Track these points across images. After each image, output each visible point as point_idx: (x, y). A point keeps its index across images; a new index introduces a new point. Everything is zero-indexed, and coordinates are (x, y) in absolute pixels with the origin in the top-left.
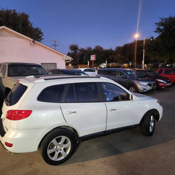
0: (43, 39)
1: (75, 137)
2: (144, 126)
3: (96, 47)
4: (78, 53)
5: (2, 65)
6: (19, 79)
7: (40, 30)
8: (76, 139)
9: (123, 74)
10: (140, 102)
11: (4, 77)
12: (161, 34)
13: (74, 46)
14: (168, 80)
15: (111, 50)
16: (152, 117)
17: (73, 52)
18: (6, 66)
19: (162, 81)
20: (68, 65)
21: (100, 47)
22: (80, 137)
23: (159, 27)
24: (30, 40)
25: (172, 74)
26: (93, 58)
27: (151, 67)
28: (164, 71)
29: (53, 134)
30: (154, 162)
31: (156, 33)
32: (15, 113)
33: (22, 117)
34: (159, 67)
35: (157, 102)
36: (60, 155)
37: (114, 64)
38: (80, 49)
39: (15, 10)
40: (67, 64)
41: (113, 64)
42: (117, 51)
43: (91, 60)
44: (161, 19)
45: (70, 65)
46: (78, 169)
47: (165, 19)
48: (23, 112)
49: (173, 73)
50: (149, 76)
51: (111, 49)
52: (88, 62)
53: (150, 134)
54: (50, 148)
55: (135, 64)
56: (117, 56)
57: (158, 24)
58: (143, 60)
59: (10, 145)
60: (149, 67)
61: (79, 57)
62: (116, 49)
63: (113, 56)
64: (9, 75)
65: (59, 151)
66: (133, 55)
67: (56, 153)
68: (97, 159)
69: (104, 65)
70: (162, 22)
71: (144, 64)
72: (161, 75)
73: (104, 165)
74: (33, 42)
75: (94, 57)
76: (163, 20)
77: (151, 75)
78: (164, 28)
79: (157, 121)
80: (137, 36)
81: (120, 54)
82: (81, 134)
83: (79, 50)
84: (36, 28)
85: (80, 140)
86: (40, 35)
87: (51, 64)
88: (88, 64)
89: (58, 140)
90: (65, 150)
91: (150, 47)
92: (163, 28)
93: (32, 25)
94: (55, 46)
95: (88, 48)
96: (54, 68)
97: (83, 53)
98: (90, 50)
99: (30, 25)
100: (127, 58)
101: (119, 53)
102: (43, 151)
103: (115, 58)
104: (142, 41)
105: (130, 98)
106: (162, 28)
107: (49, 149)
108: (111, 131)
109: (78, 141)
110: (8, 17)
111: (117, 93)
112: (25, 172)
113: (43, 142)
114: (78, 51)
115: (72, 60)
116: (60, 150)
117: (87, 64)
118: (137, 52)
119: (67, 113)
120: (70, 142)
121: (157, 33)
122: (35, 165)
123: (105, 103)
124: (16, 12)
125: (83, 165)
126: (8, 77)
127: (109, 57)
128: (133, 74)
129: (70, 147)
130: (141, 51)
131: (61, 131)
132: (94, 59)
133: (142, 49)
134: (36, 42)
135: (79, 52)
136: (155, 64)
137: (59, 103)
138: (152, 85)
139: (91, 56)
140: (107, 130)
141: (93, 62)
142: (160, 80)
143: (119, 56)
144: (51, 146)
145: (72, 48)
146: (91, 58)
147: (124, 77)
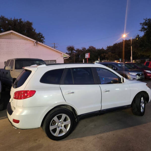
0: (44, 42)
2: (136, 106)
3: (89, 47)
4: (74, 53)
5: (10, 60)
7: (42, 34)
8: (75, 118)
9: (114, 67)
10: (130, 85)
11: (12, 70)
13: (71, 47)
16: (142, 98)
17: (70, 52)
18: (13, 60)
19: (149, 72)
21: (93, 47)
23: (144, 27)
24: (34, 42)
26: (87, 56)
29: (54, 112)
30: (146, 137)
32: (21, 93)
33: (27, 96)
35: (146, 85)
36: (61, 131)
37: (106, 61)
38: (76, 49)
39: (21, 19)
41: (105, 61)
43: (86, 58)
44: (144, 19)
46: (77, 143)
47: (148, 20)
50: (137, 68)
51: (103, 49)
52: (84, 60)
53: (142, 114)
54: (52, 125)
55: (124, 60)
56: (108, 54)
57: (142, 24)
58: (131, 56)
59: (17, 122)
61: (75, 56)
62: (107, 49)
63: (105, 54)
64: (16, 68)
66: (122, 52)
67: (58, 129)
70: (145, 22)
71: (133, 60)
73: (100, 139)
74: (36, 43)
75: (88, 55)
76: (146, 21)
77: (139, 67)
78: (148, 27)
79: (147, 103)
80: (124, 36)
82: (79, 113)
83: (75, 51)
84: (38, 33)
85: (79, 118)
86: (42, 39)
89: (59, 118)
90: (65, 127)
91: (137, 44)
93: (35, 31)
94: (55, 47)
95: (82, 48)
97: (79, 53)
98: (84, 50)
99: (33, 30)
100: (117, 56)
101: (110, 52)
102: (46, 127)
103: (107, 56)
104: (130, 40)
105: (122, 81)
106: (146, 27)
110: (15, 25)
111: (110, 78)
112: (30, 147)
113: (46, 119)
114: (74, 51)
115: (69, 57)
116: (61, 127)
117: (83, 62)
118: (125, 50)
119: (66, 93)
120: (69, 120)
121: (142, 31)
124: (22, 20)
125: (82, 140)
126: (15, 70)
128: (123, 67)
130: (129, 48)
132: (88, 57)
133: (130, 46)
134: (38, 42)
135: (76, 52)
136: (142, 59)
138: (141, 75)
139: (86, 54)
140: (102, 109)
141: (87, 59)
142: (147, 71)
143: (110, 54)
144: (53, 123)
145: (69, 49)
146: (86, 56)
147: (116, 69)
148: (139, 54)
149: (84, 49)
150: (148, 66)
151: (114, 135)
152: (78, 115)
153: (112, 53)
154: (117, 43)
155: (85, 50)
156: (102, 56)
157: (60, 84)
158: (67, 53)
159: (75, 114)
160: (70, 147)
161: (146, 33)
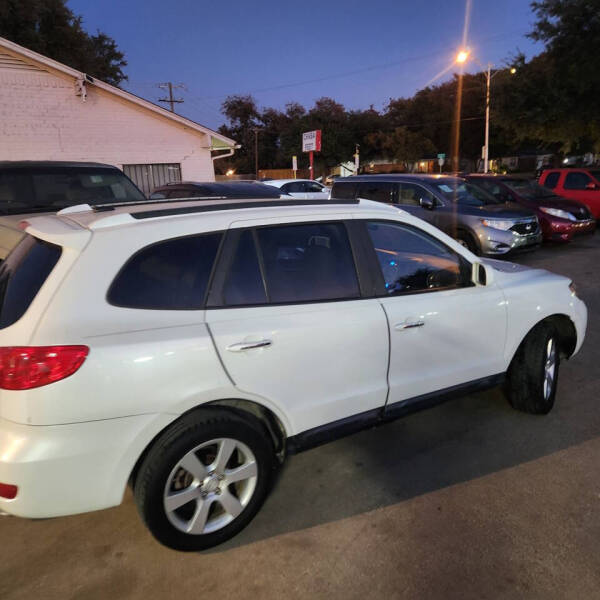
0: (125, 78)
1: (270, 436)
2: (524, 378)
3: (318, 104)
4: (255, 129)
6: (27, 220)
7: (113, 42)
8: (274, 446)
12: (552, 43)
13: (240, 103)
14: (582, 211)
15: (372, 114)
16: (550, 343)
17: (238, 123)
19: (559, 213)
20: (221, 174)
21: (332, 103)
22: (291, 438)
23: (546, 19)
24: (76, 78)
25: (592, 189)
26: (310, 142)
27: (512, 168)
28: (563, 179)
30: (572, 515)
31: (533, 40)
32: (19, 360)
33: (48, 374)
34: (538, 168)
36: (215, 510)
37: (385, 162)
38: (261, 113)
40: (219, 170)
41: (380, 163)
42: (392, 115)
43: (304, 150)
45: (230, 172)
46: (287, 558)
48: (53, 355)
49: (593, 186)
50: (515, 199)
51: (372, 111)
52: (295, 158)
53: (544, 407)
54: (173, 490)
55: (456, 159)
56: (393, 134)
57: (541, 6)
58: (484, 144)
59: (9, 491)
60: (502, 168)
61: (259, 141)
62: (388, 110)
63: (381, 134)
65: (213, 498)
66: (450, 127)
67: (200, 503)
68: (360, 516)
69: (348, 170)
71: (489, 159)
72: (554, 191)
73: (385, 536)
74: (84, 83)
75: (314, 141)
77: (520, 195)
78: (562, 20)
79: (567, 358)
80: (464, 58)
81: (405, 127)
82: (294, 424)
83: (259, 118)
84: (96, 35)
85: (291, 447)
86: (114, 62)
87: (160, 168)
88: (295, 168)
89: (206, 456)
90: (235, 490)
92: (558, 23)
93: (81, 25)
94: (172, 102)
95: (289, 107)
96: (172, 181)
97: (274, 128)
98: (297, 117)
99: (71, 23)
100: (429, 141)
101: (401, 125)
103: (389, 141)
104: (482, 77)
106: (554, 20)
107: (170, 495)
108: (406, 406)
109: (283, 453)
112: (79, 587)
114: (256, 121)
115: (236, 150)
116: (216, 493)
117: (291, 167)
118: (461, 118)
119: (233, 348)
120: (251, 461)
121: (537, 39)
122: (120, 555)
123: (382, 300)
125: (305, 544)
127: (365, 138)
128: (459, 194)
129: (253, 476)
131: (216, 421)
132: (314, 148)
134: (97, 82)
135: (261, 123)
136: (524, 157)
137: (201, 312)
138: (528, 228)
139: (305, 135)
140: (390, 402)
141: (311, 158)
142: (553, 212)
143: (400, 134)
144: (178, 479)
145: (234, 111)
146: (305, 142)
147: (430, 203)
148: (521, 136)
149: (296, 111)
150: (555, 187)
151: (439, 509)
152: (289, 434)
153: (409, 129)
154: (431, 88)
155: (300, 117)
156: (368, 141)
157: (206, 308)
158: (224, 131)
159: (276, 433)
160: (256, 582)
161: (552, 48)
